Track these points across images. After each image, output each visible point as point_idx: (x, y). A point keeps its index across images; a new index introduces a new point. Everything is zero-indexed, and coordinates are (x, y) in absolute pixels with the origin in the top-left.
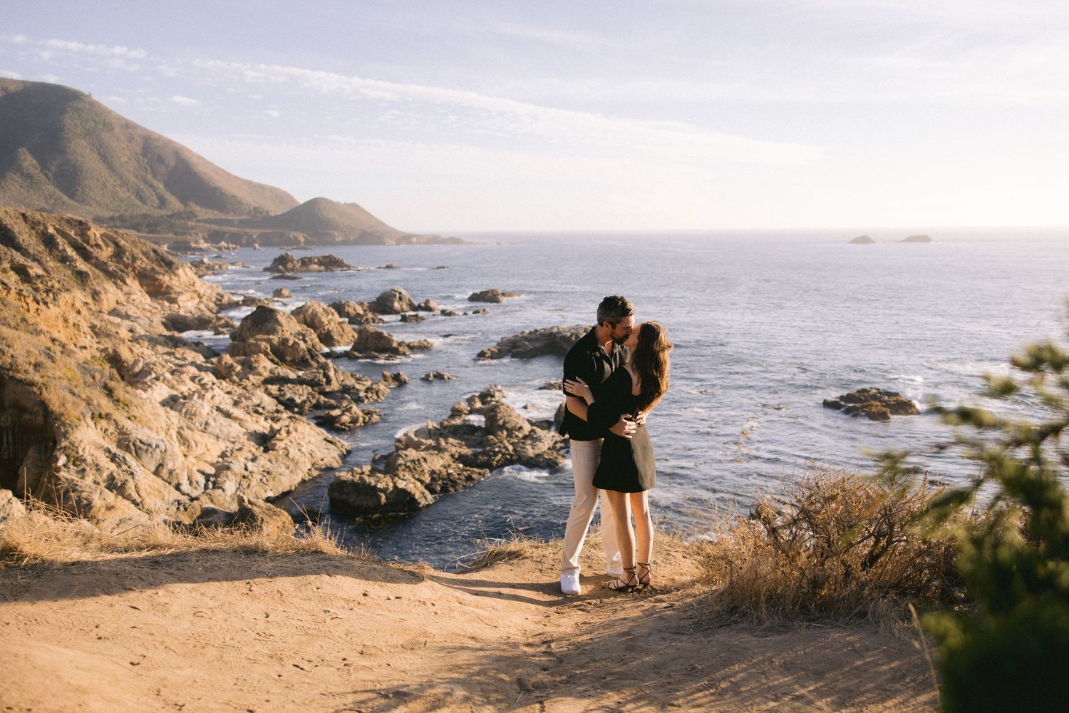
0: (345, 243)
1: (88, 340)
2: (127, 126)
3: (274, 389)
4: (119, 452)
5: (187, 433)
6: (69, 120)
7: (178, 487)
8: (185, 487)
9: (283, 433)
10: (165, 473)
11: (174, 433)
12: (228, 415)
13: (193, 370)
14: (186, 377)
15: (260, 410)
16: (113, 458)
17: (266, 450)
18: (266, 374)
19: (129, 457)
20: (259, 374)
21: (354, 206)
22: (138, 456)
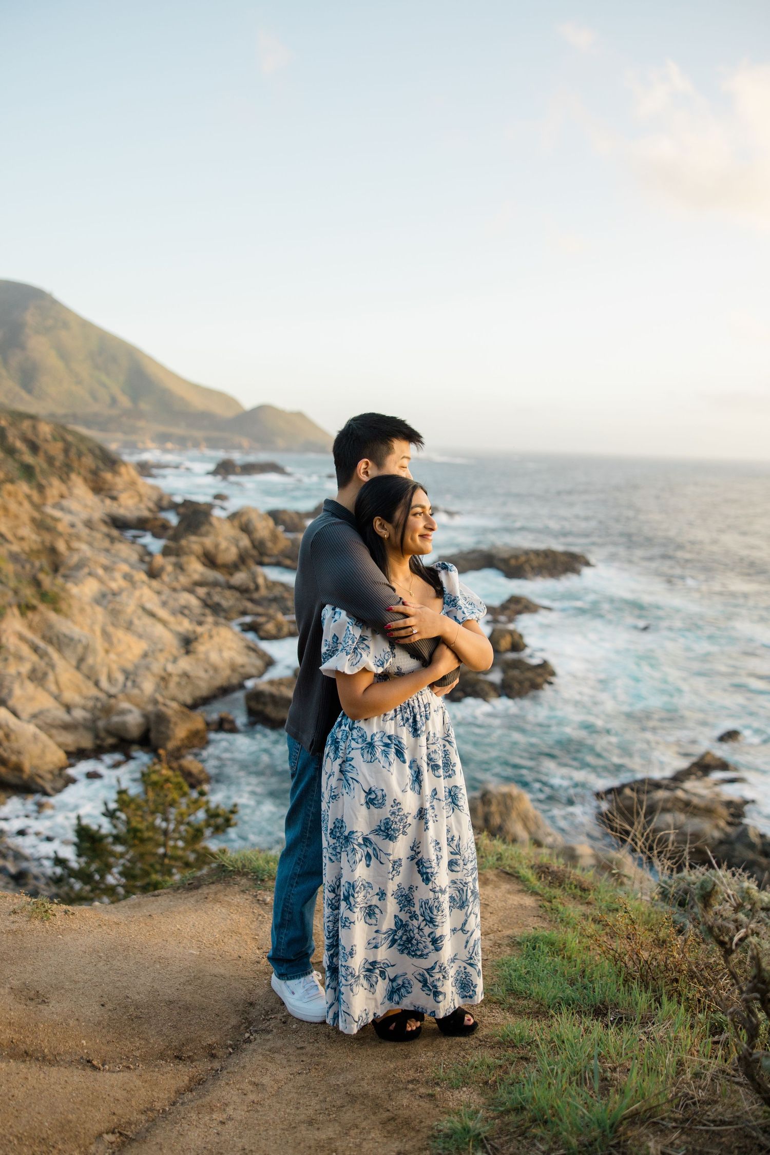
0: (288, 450)
1: (26, 531)
2: (86, 325)
3: (202, 591)
4: (42, 644)
5: (110, 629)
6: (30, 317)
7: (97, 684)
8: (104, 683)
9: (206, 636)
10: (84, 667)
11: (98, 629)
12: (152, 615)
13: (125, 568)
14: (118, 575)
15: (186, 612)
16: (35, 649)
17: (188, 652)
18: (196, 577)
19: (51, 650)
20: (189, 576)
21: (300, 415)
22: (59, 650)
